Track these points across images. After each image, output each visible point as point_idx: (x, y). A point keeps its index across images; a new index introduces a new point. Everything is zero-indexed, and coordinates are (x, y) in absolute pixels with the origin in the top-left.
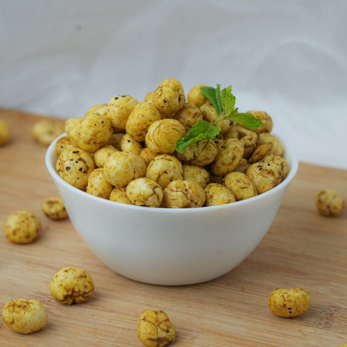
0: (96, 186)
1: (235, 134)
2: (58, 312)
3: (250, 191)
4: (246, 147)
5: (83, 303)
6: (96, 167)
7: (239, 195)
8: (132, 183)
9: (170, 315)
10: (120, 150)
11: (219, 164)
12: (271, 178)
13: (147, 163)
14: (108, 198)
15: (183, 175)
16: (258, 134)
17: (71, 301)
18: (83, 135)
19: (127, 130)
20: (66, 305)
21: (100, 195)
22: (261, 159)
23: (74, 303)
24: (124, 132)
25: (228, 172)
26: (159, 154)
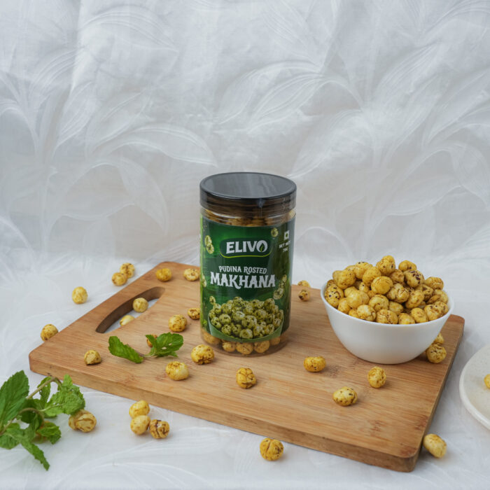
0: (342, 306)
1: (421, 288)
2: (195, 368)
3: (424, 319)
4: (425, 295)
5: (208, 363)
6: (345, 297)
7: (418, 320)
8: (361, 307)
9: (253, 370)
10: (358, 289)
11: (409, 302)
12: (437, 314)
13: (370, 298)
14: (348, 314)
15: (388, 307)
16: (434, 289)
17: (202, 363)
18: (340, 280)
19: (363, 280)
20: (199, 364)
21: (344, 312)
22: (433, 302)
23: (204, 364)
24: (361, 280)
25: (414, 308)
26: (377, 294)
